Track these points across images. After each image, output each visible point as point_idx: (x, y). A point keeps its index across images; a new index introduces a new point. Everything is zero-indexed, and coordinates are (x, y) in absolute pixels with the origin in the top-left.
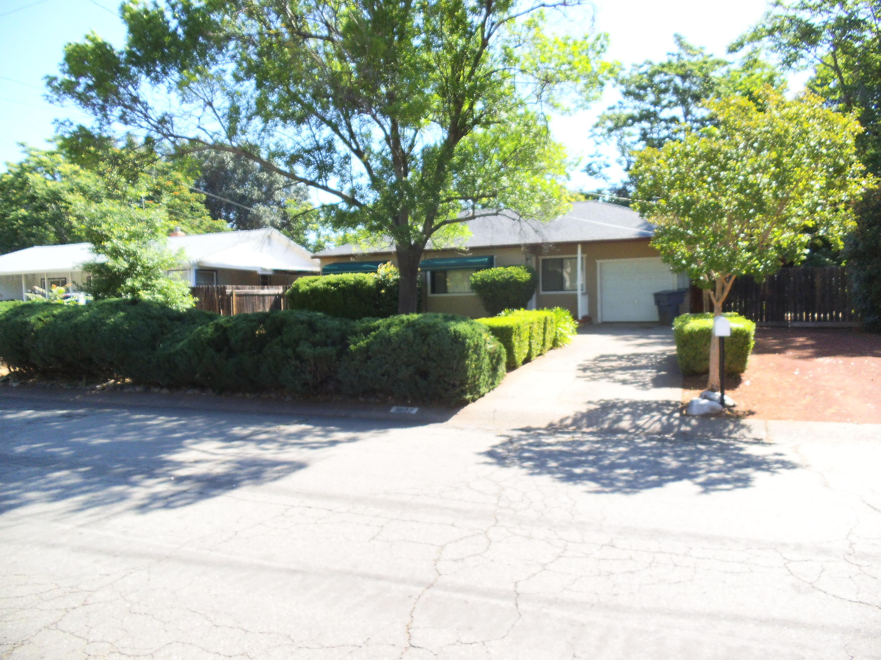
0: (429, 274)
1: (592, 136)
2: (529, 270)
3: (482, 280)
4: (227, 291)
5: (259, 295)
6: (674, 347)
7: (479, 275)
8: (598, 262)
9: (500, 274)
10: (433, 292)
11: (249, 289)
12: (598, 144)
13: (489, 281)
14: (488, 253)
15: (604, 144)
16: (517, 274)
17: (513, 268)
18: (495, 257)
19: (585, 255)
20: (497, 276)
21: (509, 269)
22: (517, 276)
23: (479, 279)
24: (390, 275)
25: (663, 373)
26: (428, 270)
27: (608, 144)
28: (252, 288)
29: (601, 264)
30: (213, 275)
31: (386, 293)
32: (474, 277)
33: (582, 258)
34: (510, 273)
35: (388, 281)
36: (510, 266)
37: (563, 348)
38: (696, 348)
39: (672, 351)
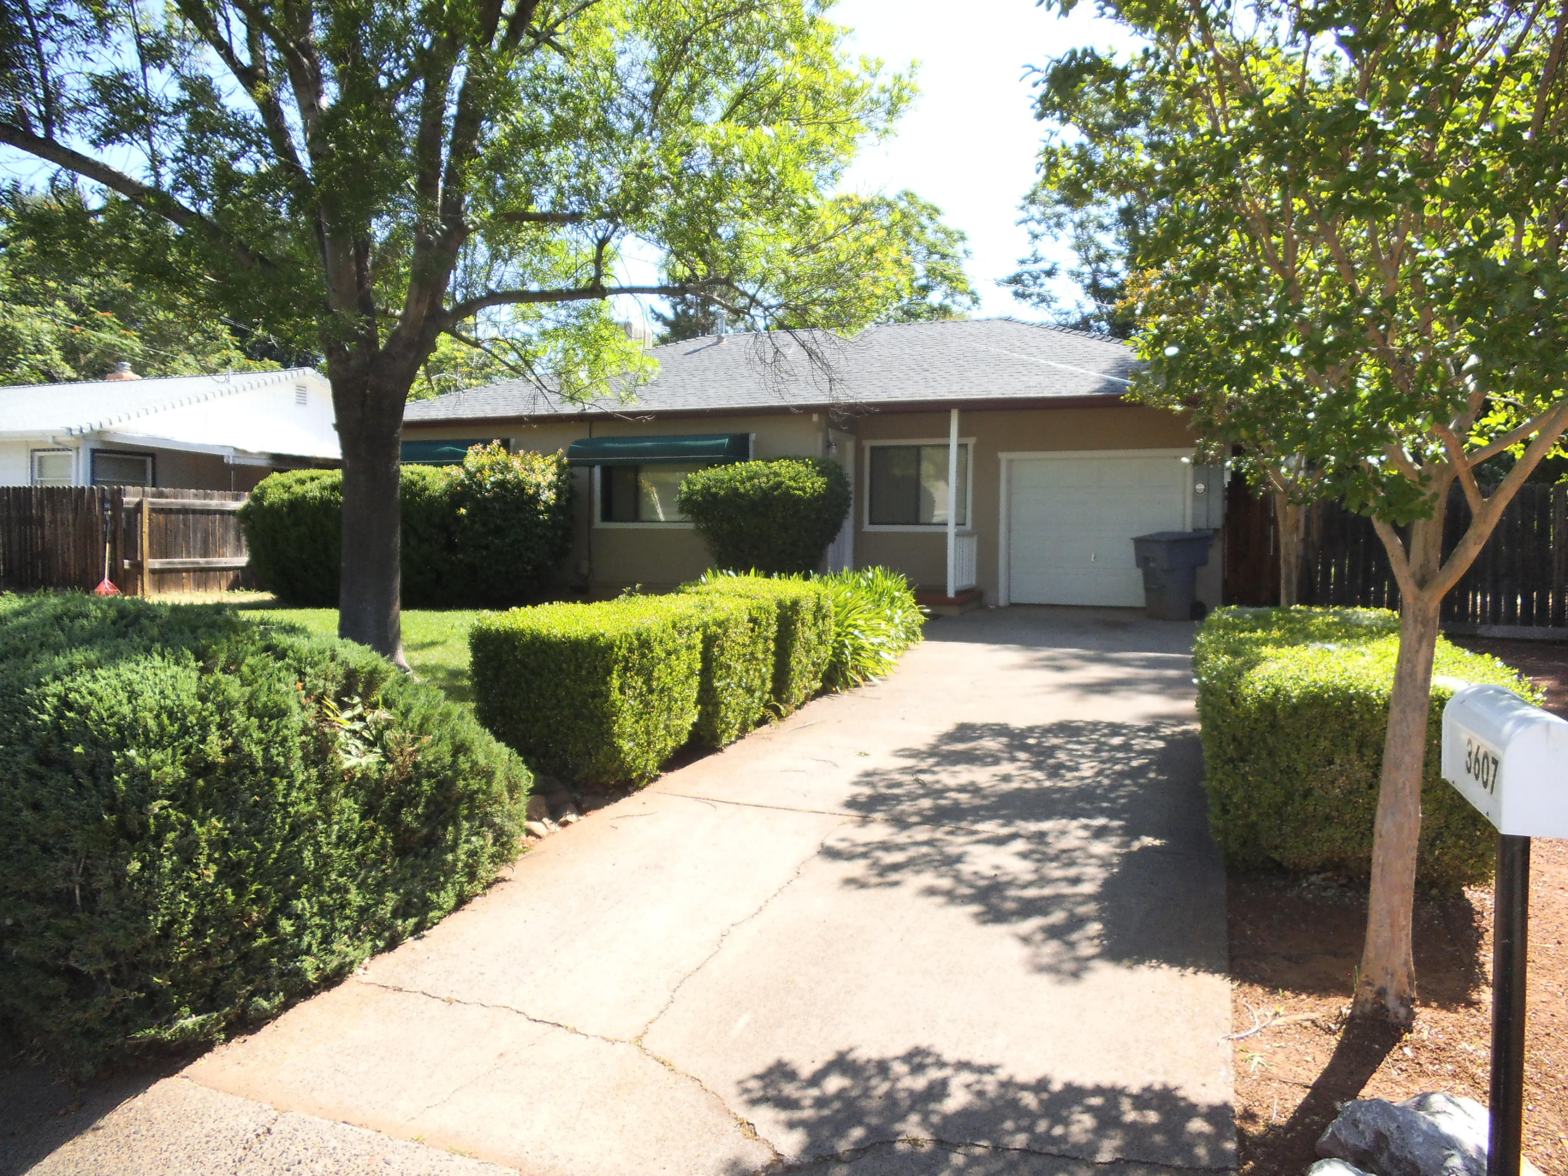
0: (597, 471)
1: (1024, 221)
2: (825, 468)
3: (706, 489)
4: (125, 499)
5: (222, 513)
6: (1189, 706)
7: (702, 477)
8: (1004, 456)
9: (750, 479)
10: (607, 516)
11: (196, 496)
12: (1036, 237)
13: (722, 493)
14: (738, 429)
15: (1048, 239)
16: (791, 479)
17: (785, 463)
18: (753, 437)
19: (971, 441)
20: (742, 482)
21: (775, 465)
22: (792, 483)
23: (699, 487)
24: (487, 472)
25: (1148, 841)
26: (598, 463)
27: (1056, 238)
28: (206, 497)
29: (1010, 461)
30: (144, 463)
31: (470, 514)
32: (689, 483)
33: (962, 447)
34: (776, 474)
35: (480, 485)
36: (778, 459)
37: (865, 689)
38: (1290, 771)
39: (1180, 719)
